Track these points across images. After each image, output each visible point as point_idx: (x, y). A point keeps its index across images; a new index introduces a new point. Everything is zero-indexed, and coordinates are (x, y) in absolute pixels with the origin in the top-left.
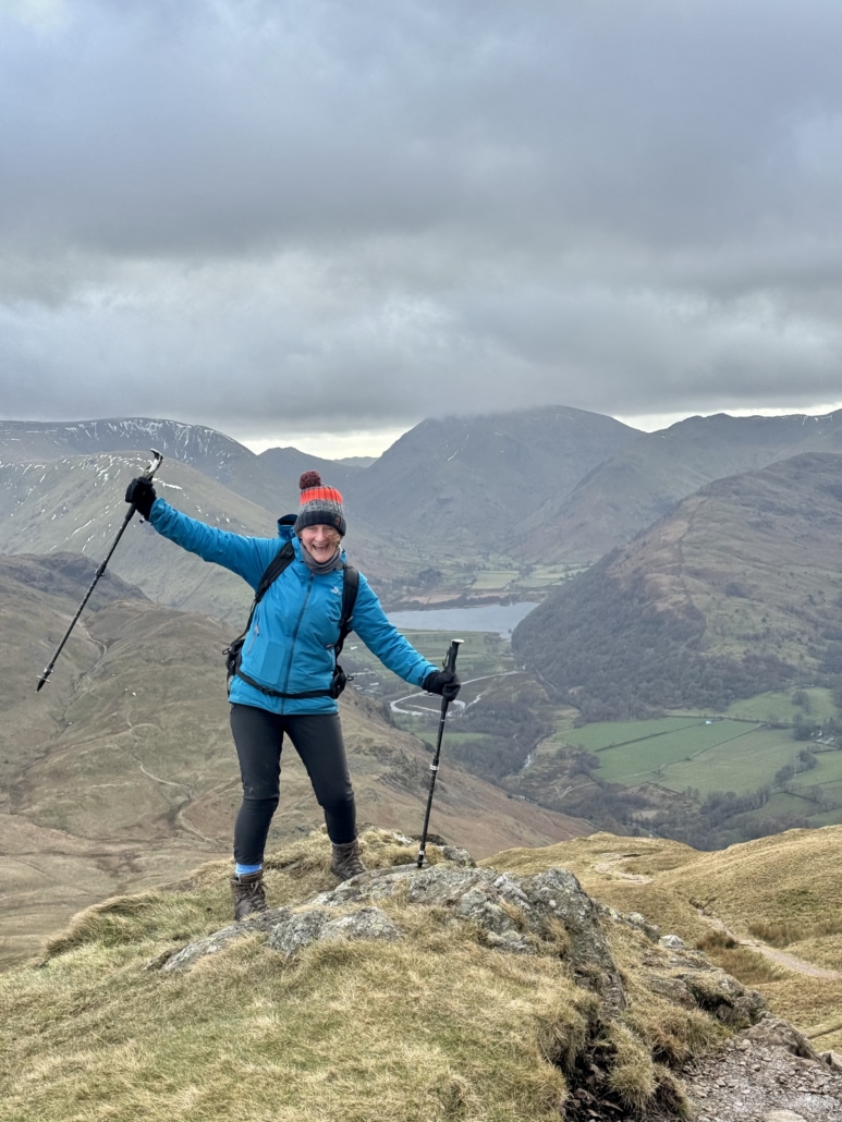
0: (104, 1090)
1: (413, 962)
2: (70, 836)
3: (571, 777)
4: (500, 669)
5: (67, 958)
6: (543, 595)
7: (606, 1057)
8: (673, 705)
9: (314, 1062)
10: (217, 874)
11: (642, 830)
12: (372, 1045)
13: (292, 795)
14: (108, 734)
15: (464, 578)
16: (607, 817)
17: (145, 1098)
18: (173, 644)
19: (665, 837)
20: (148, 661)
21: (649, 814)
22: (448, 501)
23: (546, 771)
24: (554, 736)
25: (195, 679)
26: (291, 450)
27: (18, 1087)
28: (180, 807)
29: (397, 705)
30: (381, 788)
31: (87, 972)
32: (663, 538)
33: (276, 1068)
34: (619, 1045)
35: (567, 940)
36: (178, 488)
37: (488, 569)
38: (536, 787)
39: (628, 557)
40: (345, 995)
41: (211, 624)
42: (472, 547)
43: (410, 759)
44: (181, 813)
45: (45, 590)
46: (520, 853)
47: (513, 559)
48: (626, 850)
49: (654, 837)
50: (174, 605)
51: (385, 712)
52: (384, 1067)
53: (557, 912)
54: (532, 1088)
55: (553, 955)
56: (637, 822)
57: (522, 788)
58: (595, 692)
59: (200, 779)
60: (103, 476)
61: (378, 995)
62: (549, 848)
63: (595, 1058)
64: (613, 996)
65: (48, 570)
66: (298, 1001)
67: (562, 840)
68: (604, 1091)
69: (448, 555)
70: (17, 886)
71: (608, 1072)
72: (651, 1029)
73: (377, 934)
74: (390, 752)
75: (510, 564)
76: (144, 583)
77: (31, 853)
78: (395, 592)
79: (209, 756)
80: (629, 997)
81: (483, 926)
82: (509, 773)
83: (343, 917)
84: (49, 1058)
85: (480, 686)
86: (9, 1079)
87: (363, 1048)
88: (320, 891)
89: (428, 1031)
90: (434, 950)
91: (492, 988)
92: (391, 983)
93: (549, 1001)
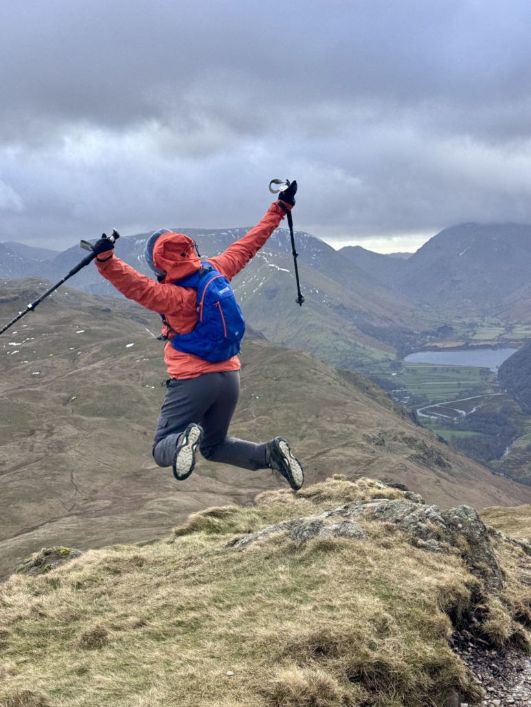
0: (193, 605)
1: (371, 551)
2: (218, 482)
4: (489, 391)
5: (184, 538)
6: (520, 345)
7: (483, 614)
9: (307, 600)
10: (271, 499)
12: (341, 594)
13: (353, 465)
14: (241, 422)
15: (468, 332)
17: (214, 612)
18: (282, 369)
20: (266, 378)
22: (459, 282)
23: (518, 458)
24: (525, 436)
25: (294, 390)
26: (358, 248)
27: (149, 602)
29: (421, 412)
30: (410, 463)
31: (194, 547)
33: (287, 602)
34: (491, 608)
35: (467, 548)
36: (287, 271)
37: (484, 326)
38: (512, 469)
40: (330, 566)
41: (305, 357)
42: (473, 312)
43: (429, 446)
46: (498, 510)
47: (501, 320)
50: (283, 344)
51: (413, 417)
52: (345, 606)
53: (462, 531)
54: (431, 625)
55: (457, 555)
57: (502, 468)
61: (348, 568)
62: (517, 508)
63: (476, 614)
64: (494, 582)
66: (303, 568)
68: (479, 632)
69: (457, 317)
70: (186, 510)
71: (482, 623)
72: (516, 602)
73: (352, 535)
74: (416, 441)
75: (499, 324)
76: (265, 329)
77: (195, 491)
78: (422, 339)
79: (302, 438)
80: (505, 584)
81: (416, 535)
82: (494, 459)
83: (333, 524)
84: (167, 589)
85: (476, 402)
86: (146, 598)
87: (335, 595)
88: (326, 511)
89: (374, 589)
90: (384, 547)
91: (415, 569)
92: (356, 562)
93: (448, 579)
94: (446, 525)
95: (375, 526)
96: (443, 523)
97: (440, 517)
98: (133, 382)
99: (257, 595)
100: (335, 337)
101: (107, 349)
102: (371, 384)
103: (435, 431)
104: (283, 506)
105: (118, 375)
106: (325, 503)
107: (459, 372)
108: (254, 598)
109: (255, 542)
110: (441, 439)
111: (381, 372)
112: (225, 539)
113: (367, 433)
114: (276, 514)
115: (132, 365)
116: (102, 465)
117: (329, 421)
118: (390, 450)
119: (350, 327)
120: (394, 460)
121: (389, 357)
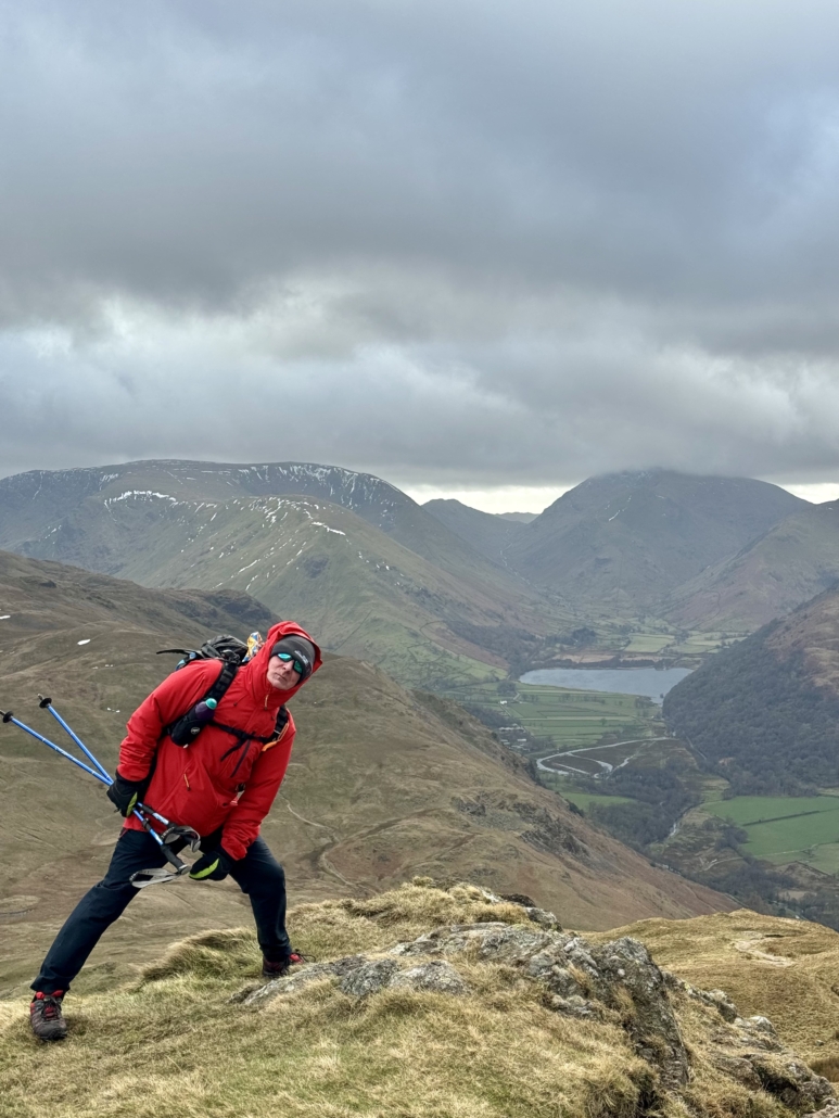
1: (475, 1017)
3: (717, 850)
4: (650, 733)
5: (159, 985)
6: (698, 662)
8: (827, 784)
9: (367, 1104)
11: (788, 910)
12: (425, 1094)
15: (619, 639)
16: (752, 894)
18: (327, 687)
19: (812, 920)
20: (301, 701)
21: (797, 895)
22: (606, 561)
23: (691, 841)
24: (701, 806)
25: (345, 722)
26: (454, 502)
27: (93, 1102)
28: (324, 849)
29: (544, 763)
30: (524, 845)
32: (825, 612)
33: (330, 1107)
35: (632, 1011)
36: (341, 533)
37: (643, 632)
38: (680, 858)
39: (788, 629)
40: (406, 1043)
41: (365, 670)
42: (627, 609)
43: (554, 819)
44: (324, 855)
45: (208, 625)
46: (659, 924)
47: (670, 623)
48: (769, 929)
49: (801, 919)
51: (531, 769)
53: (625, 981)
55: (617, 1023)
56: (784, 902)
57: (666, 857)
58: (747, 765)
59: (345, 822)
60: (271, 518)
61: (436, 1046)
62: (689, 921)
64: (675, 1070)
65: (212, 607)
66: (361, 1045)
67: (705, 914)
69: (603, 615)
72: (709, 1105)
73: (443, 987)
74: (534, 809)
75: (666, 629)
78: (548, 649)
79: (354, 800)
80: (692, 1072)
81: (549, 989)
82: (654, 841)
83: (413, 968)
84: (126, 1078)
85: (630, 749)
86: (88, 1094)
87: (415, 1096)
88: (401, 942)
89: (479, 1085)
90: (498, 1008)
91: (548, 1049)
92: (450, 1035)
93: (602, 1068)
94: (598, 971)
95: (484, 971)
96: (593, 968)
97: (589, 958)
98: (86, 702)
99: (282, 1094)
100: (413, 641)
101: (47, 647)
102: (467, 717)
103: (565, 795)
104: (328, 931)
105: (62, 690)
106: (399, 926)
107: (603, 702)
108: (275, 1099)
109: (281, 997)
110: (573, 808)
111: (482, 698)
112: (228, 988)
113: (458, 795)
114: (318, 944)
115: (84, 675)
116: (27, 837)
117: (398, 774)
118: (493, 823)
119: (437, 626)
120: (499, 840)
121: (496, 675)
